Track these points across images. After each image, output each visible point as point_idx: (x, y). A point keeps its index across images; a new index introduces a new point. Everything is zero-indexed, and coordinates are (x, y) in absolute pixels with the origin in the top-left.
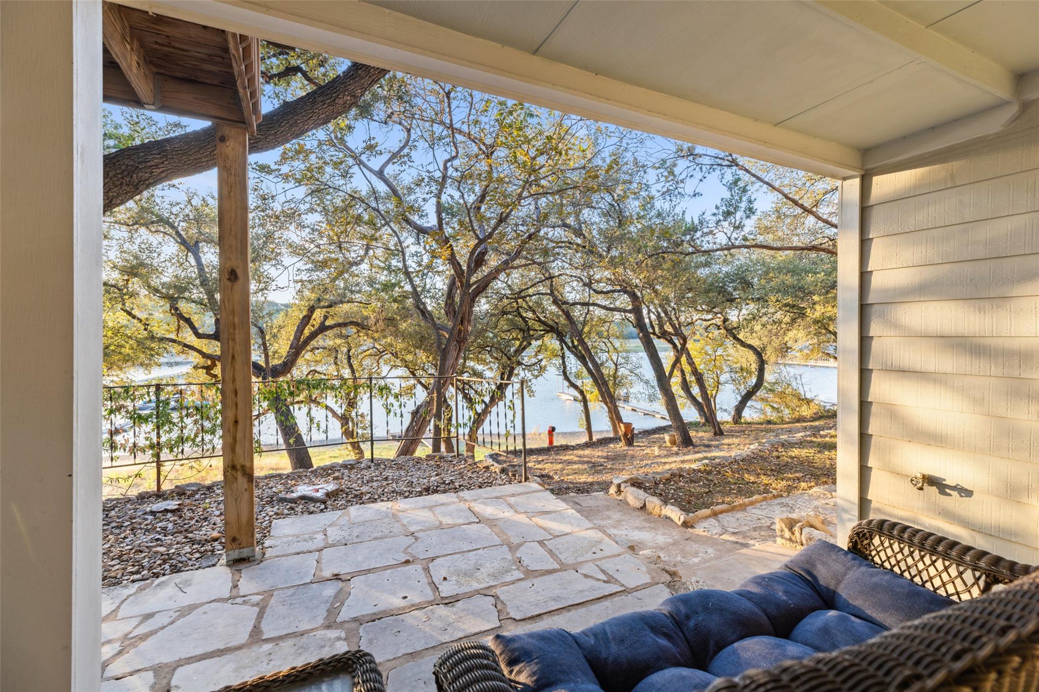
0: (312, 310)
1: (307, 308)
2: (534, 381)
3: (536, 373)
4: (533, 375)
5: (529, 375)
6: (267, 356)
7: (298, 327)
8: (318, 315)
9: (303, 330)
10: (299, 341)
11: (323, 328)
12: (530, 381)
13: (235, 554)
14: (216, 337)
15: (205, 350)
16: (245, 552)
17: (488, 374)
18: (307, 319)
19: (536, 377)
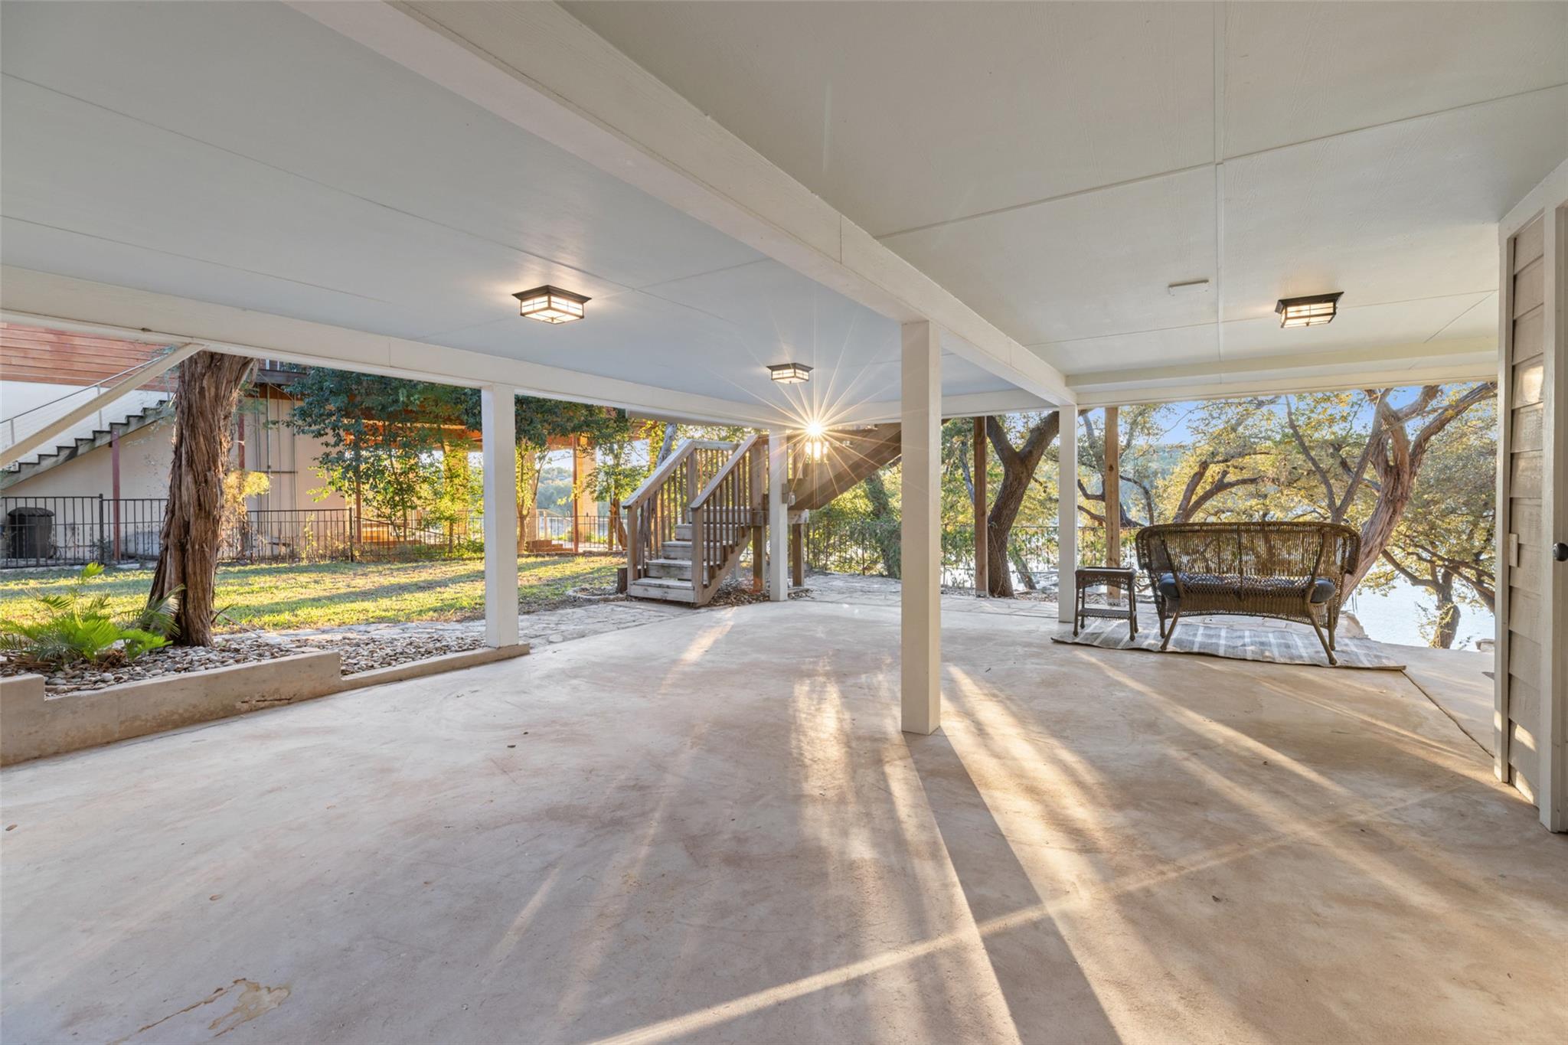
0: (1204, 466)
1: (1198, 465)
6: (1151, 517)
7: (1188, 485)
8: (1214, 470)
9: (1194, 489)
10: (1189, 502)
11: (1220, 486)
13: (1111, 601)
14: (1102, 498)
15: (1093, 511)
16: (1116, 601)
18: (1198, 476)
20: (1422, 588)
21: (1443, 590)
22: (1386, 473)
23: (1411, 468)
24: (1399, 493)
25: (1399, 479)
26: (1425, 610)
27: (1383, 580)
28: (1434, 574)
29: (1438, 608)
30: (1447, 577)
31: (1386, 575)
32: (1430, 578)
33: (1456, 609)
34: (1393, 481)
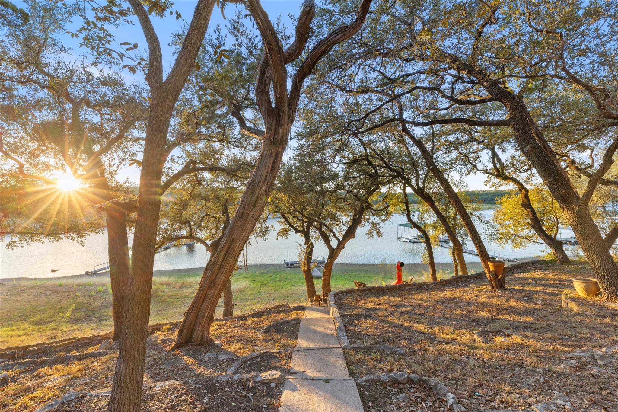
2: (382, 224)
3: (383, 217)
4: (381, 219)
5: (377, 219)
12: (379, 224)
17: (344, 219)
19: (384, 221)
20: (299, 234)
21: (307, 235)
22: (269, 115)
23: (289, 112)
24: (280, 136)
25: (279, 120)
26: (300, 245)
27: (285, 232)
28: (303, 227)
29: (305, 244)
30: (308, 228)
31: (286, 229)
32: (302, 229)
33: (312, 243)
34: (274, 123)
